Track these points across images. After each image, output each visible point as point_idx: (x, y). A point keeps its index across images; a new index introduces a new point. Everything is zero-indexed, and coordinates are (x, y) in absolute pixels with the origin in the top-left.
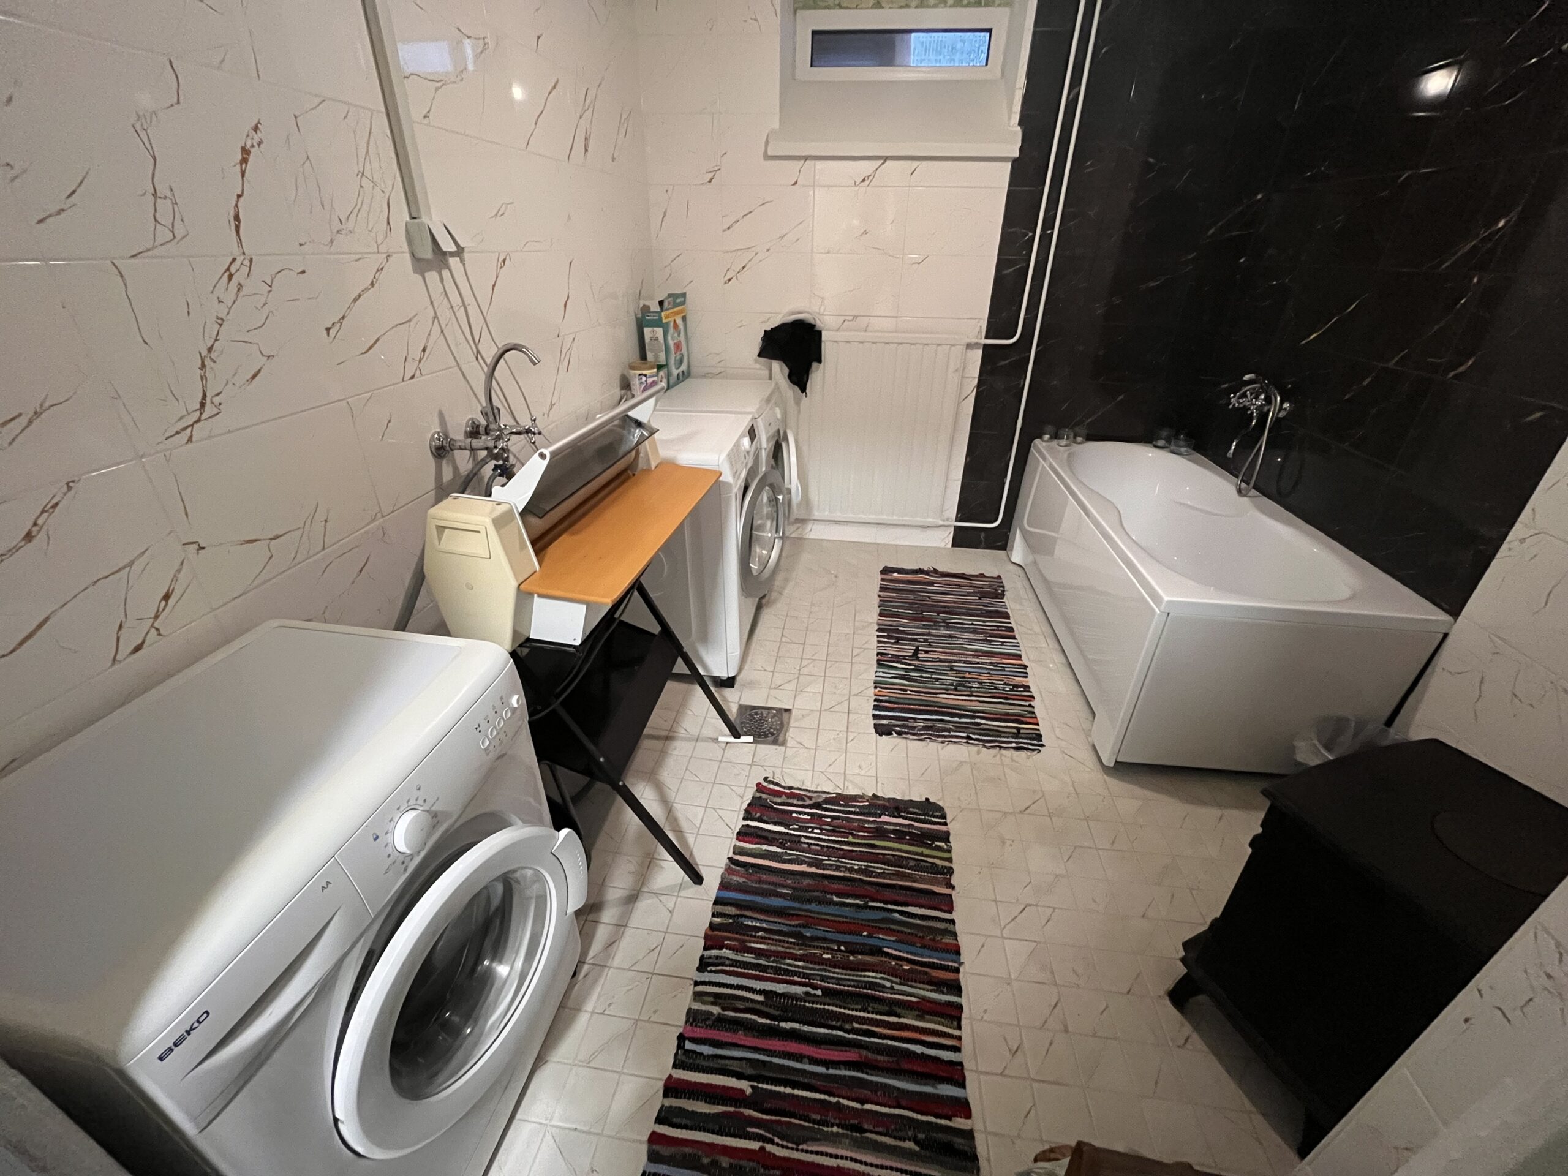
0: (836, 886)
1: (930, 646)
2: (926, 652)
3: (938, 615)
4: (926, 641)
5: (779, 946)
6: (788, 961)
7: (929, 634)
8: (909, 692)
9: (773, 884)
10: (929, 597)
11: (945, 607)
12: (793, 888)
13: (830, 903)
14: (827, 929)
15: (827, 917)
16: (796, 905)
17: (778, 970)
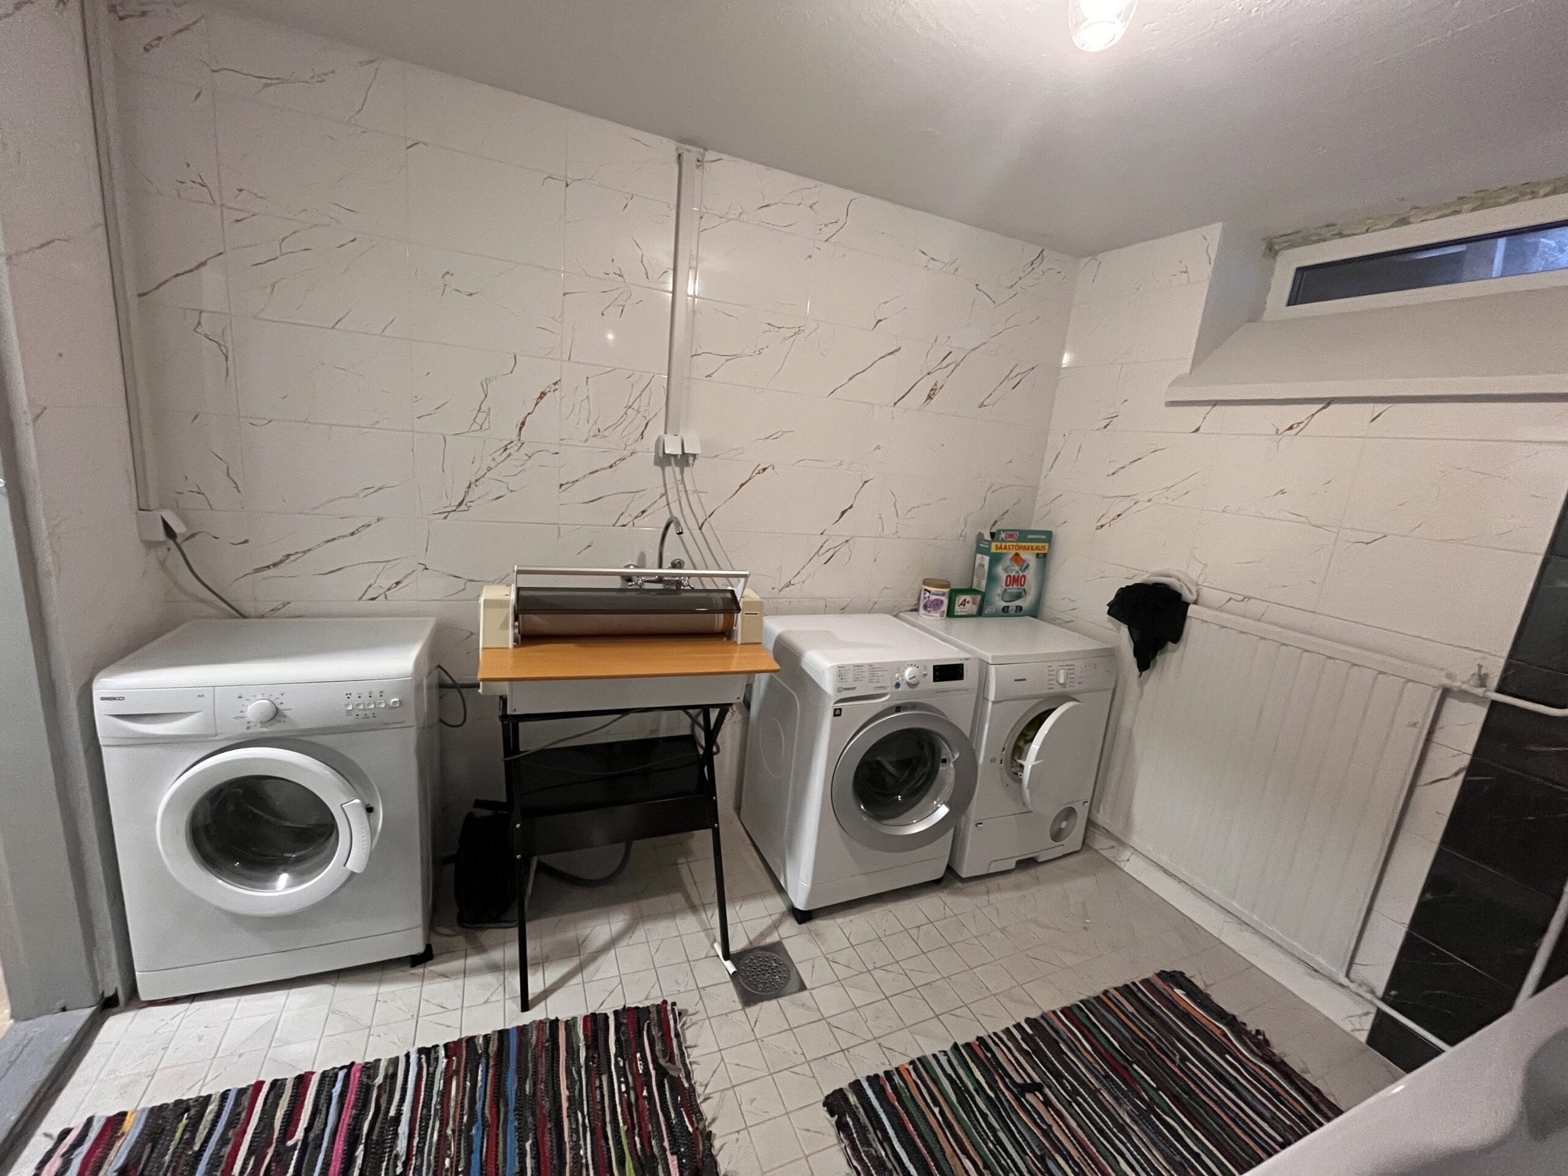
0: (548, 1140)
1: (1068, 1106)
2: (1047, 1103)
3: (1159, 1089)
4: (1074, 1093)
5: (456, 1108)
6: (437, 1124)
7: (1094, 1093)
8: (936, 1110)
9: (536, 1073)
10: (1184, 1059)
11: (1189, 1092)
12: (534, 1094)
13: (522, 1141)
14: (484, 1150)
15: (501, 1145)
16: (512, 1105)
17: (426, 1119)
